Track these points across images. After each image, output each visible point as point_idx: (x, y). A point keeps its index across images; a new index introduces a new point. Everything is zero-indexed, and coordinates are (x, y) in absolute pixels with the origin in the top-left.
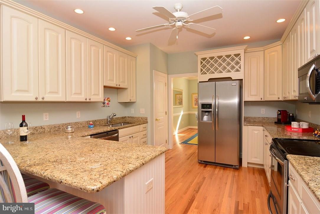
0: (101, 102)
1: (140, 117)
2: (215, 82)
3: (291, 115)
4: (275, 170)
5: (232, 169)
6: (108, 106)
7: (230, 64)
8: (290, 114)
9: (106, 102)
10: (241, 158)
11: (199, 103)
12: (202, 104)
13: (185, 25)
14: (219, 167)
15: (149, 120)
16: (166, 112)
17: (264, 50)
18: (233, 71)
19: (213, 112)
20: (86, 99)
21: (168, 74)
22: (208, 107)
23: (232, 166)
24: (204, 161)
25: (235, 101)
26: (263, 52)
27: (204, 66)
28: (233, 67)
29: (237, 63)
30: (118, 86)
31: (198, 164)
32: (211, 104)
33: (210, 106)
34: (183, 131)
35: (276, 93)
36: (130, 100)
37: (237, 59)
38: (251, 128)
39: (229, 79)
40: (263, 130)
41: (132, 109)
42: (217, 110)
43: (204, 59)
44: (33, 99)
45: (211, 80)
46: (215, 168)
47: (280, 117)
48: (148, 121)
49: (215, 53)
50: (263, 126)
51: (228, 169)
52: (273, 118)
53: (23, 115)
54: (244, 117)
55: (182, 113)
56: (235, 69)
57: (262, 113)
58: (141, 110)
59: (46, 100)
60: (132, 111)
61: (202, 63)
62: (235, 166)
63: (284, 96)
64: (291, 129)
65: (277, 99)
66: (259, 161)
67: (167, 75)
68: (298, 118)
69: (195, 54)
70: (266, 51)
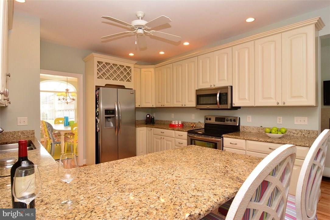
1: (18, 132)
8: (152, 117)
12: (105, 110)
17: (141, 68)
18: (125, 81)
19: (116, 118)
22: (111, 113)
27: (100, 70)
28: (125, 77)
29: (128, 74)
32: (115, 110)
37: (128, 71)
42: (120, 116)
43: (99, 63)
45: (107, 86)
49: (112, 60)
50: (146, 127)
52: (141, 120)
56: (127, 79)
58: (19, 121)
61: (97, 66)
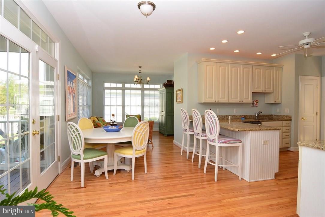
0: (251, 103)
6: (257, 106)
9: (255, 103)
16: (317, 113)
20: (240, 101)
21: (321, 77)
30: (264, 92)
41: (277, 109)
44: (214, 102)
48: (292, 119)
58: (285, 110)
59: (220, 102)
60: (277, 111)
67: (318, 77)
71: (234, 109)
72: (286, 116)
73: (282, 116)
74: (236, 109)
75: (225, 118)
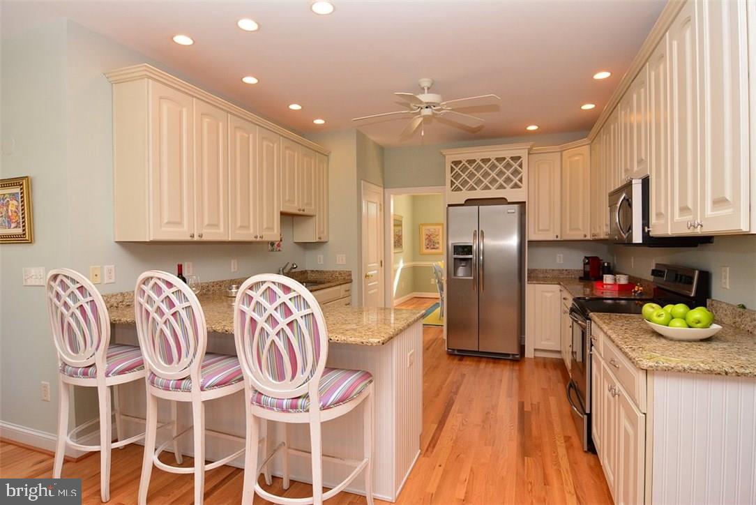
1: (336, 271)
2: (477, 207)
3: (606, 264)
4: (578, 360)
5: (509, 362)
7: (504, 173)
8: (604, 263)
10: (523, 344)
11: (450, 245)
12: (454, 246)
13: (436, 114)
14: (485, 360)
15: (354, 277)
16: (381, 262)
17: (561, 152)
18: (508, 187)
19: (474, 262)
21: (384, 188)
22: (466, 252)
23: (509, 355)
24: (459, 351)
25: (513, 242)
26: (559, 153)
27: (457, 176)
28: (508, 180)
29: (516, 172)
30: (302, 212)
31: (448, 356)
32: (471, 247)
33: (467, 249)
34: (404, 302)
35: (581, 227)
36: (320, 238)
37: (516, 165)
38: (540, 288)
39: (502, 201)
40: (561, 291)
41: (319, 256)
42: (481, 258)
43: (456, 163)
44: (188, 238)
45: (469, 202)
46: (480, 361)
47: (588, 268)
48: (352, 278)
49: (478, 153)
50: (559, 284)
51: (502, 362)
52: (577, 271)
53: (180, 263)
54: (528, 269)
55: (401, 265)
56: (513, 183)
57: (558, 262)
58: (337, 258)
59: (205, 238)
60: (318, 260)
61: (452, 169)
62: (513, 355)
63: (593, 232)
64: (603, 287)
65: (582, 238)
66: (552, 344)
67: (382, 189)
68: (617, 270)
69: (441, 153)
70: (564, 153)
71: (232, 261)
72: (340, 274)
73: (330, 272)
74: (236, 261)
75: (209, 291)
